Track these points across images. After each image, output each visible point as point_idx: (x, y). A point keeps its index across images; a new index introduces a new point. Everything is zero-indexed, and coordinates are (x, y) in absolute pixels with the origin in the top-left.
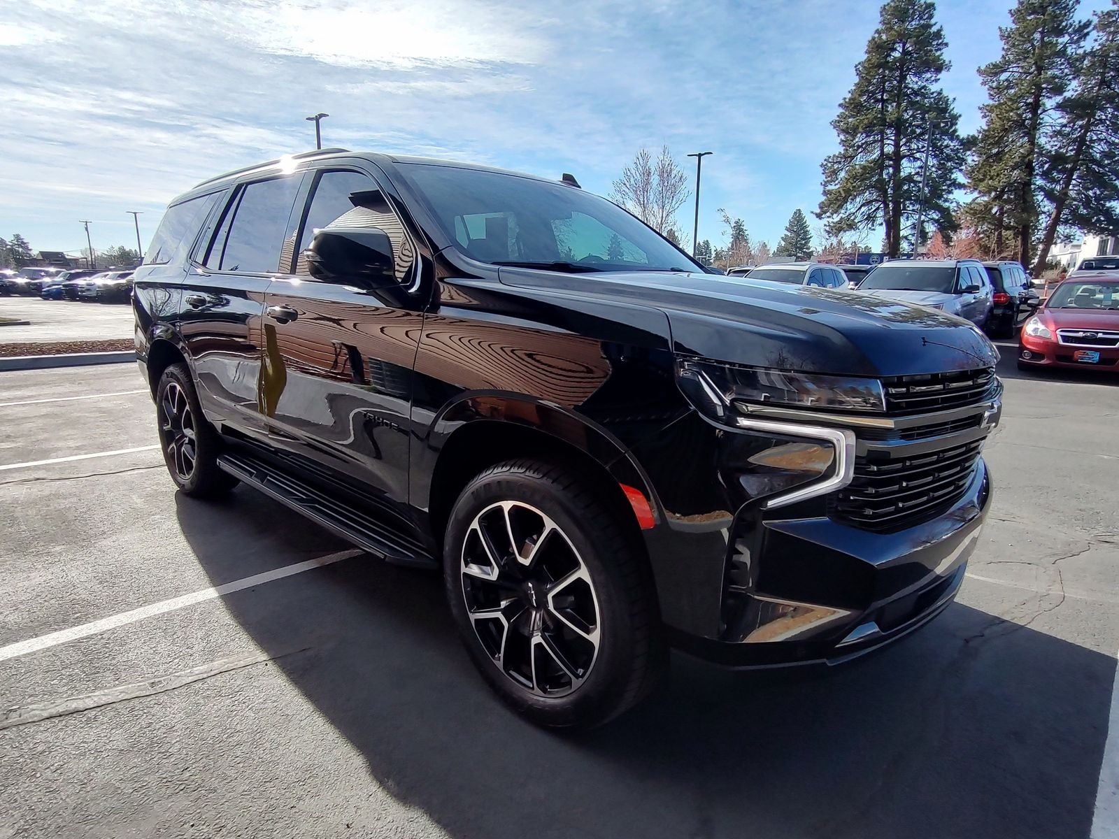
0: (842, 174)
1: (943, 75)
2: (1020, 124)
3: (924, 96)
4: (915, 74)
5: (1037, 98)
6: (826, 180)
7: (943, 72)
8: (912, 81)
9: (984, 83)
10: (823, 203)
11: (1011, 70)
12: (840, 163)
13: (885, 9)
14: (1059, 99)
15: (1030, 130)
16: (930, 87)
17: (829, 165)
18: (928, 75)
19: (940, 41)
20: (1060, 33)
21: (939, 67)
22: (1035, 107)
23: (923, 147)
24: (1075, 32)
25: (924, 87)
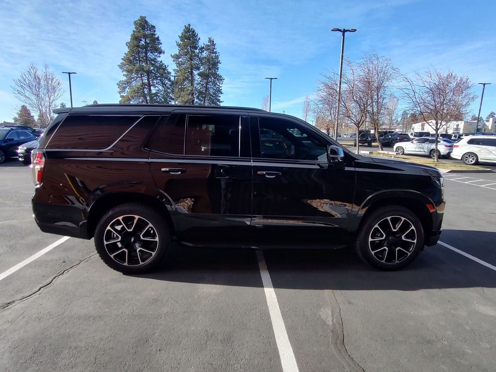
0: (127, 90)
1: (162, 55)
2: (187, 78)
3: (156, 62)
4: (152, 53)
5: (192, 70)
6: (120, 91)
7: (162, 54)
8: (150, 55)
9: (174, 61)
10: (120, 101)
11: (182, 58)
12: (125, 84)
13: (135, 23)
14: (198, 72)
15: (192, 81)
16: (157, 59)
17: (121, 84)
18: (156, 54)
19: (159, 42)
20: (196, 48)
21: (160, 52)
22: (192, 73)
23: (159, 82)
24: (200, 49)
25: (155, 59)
